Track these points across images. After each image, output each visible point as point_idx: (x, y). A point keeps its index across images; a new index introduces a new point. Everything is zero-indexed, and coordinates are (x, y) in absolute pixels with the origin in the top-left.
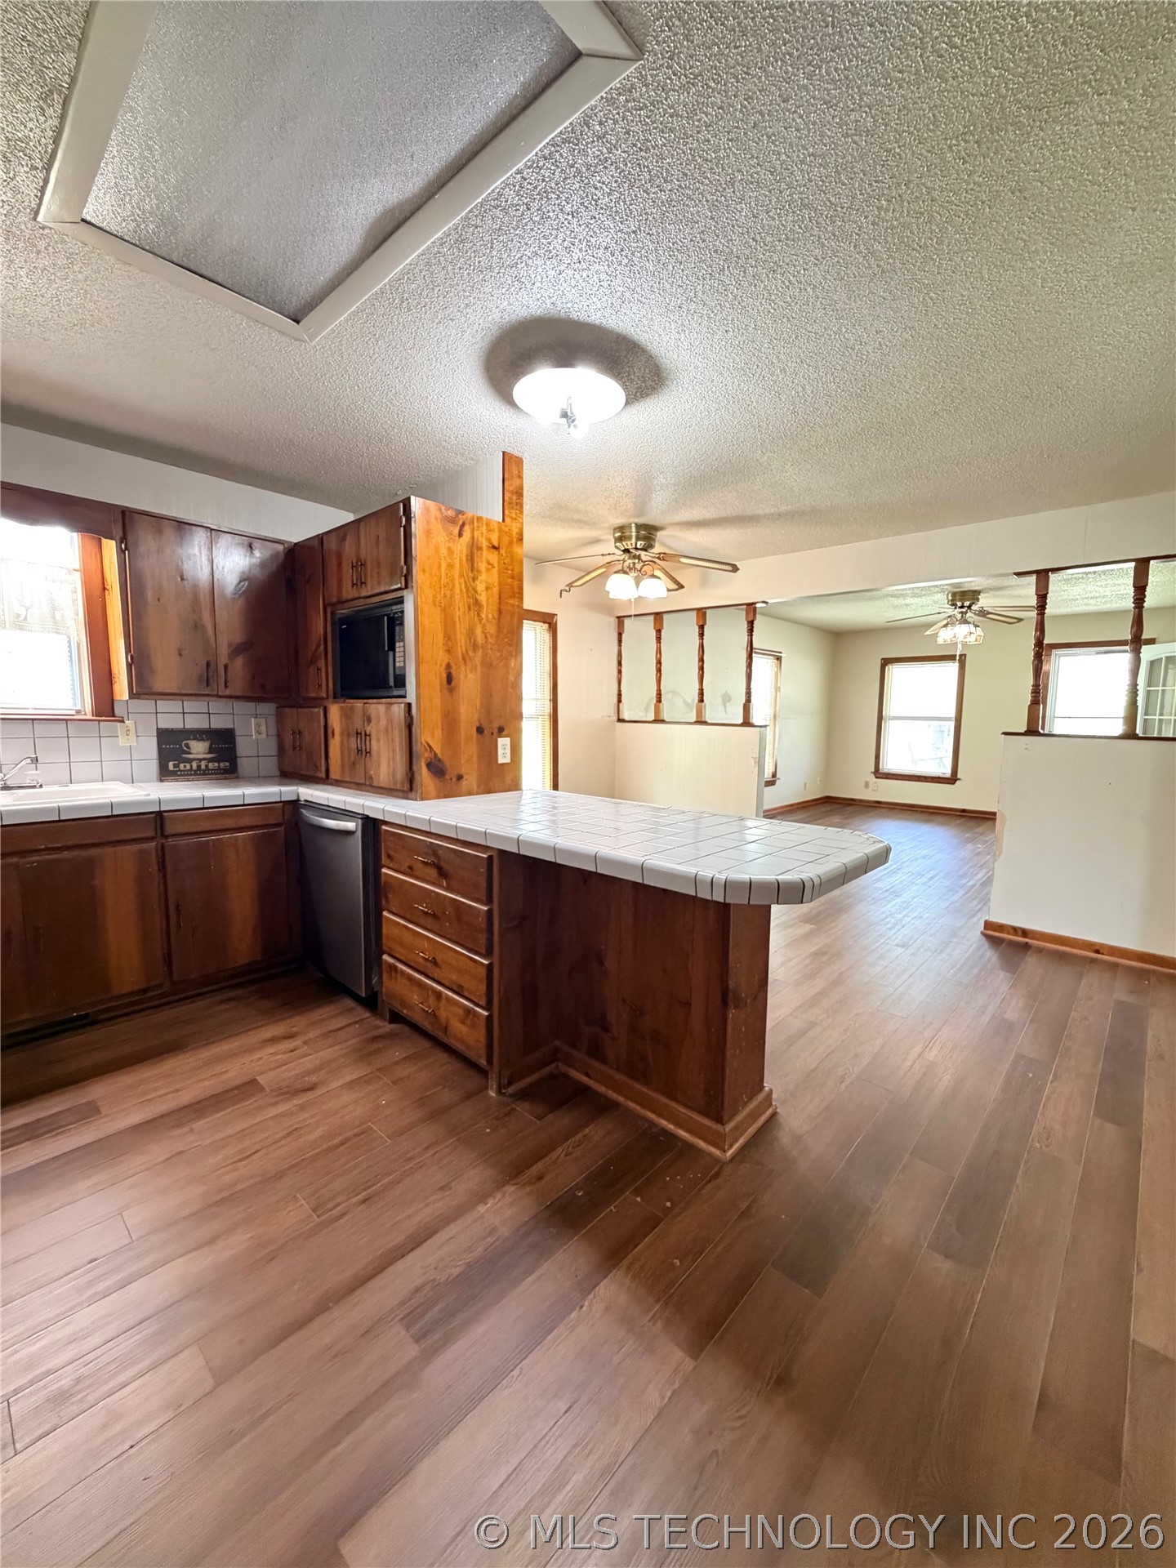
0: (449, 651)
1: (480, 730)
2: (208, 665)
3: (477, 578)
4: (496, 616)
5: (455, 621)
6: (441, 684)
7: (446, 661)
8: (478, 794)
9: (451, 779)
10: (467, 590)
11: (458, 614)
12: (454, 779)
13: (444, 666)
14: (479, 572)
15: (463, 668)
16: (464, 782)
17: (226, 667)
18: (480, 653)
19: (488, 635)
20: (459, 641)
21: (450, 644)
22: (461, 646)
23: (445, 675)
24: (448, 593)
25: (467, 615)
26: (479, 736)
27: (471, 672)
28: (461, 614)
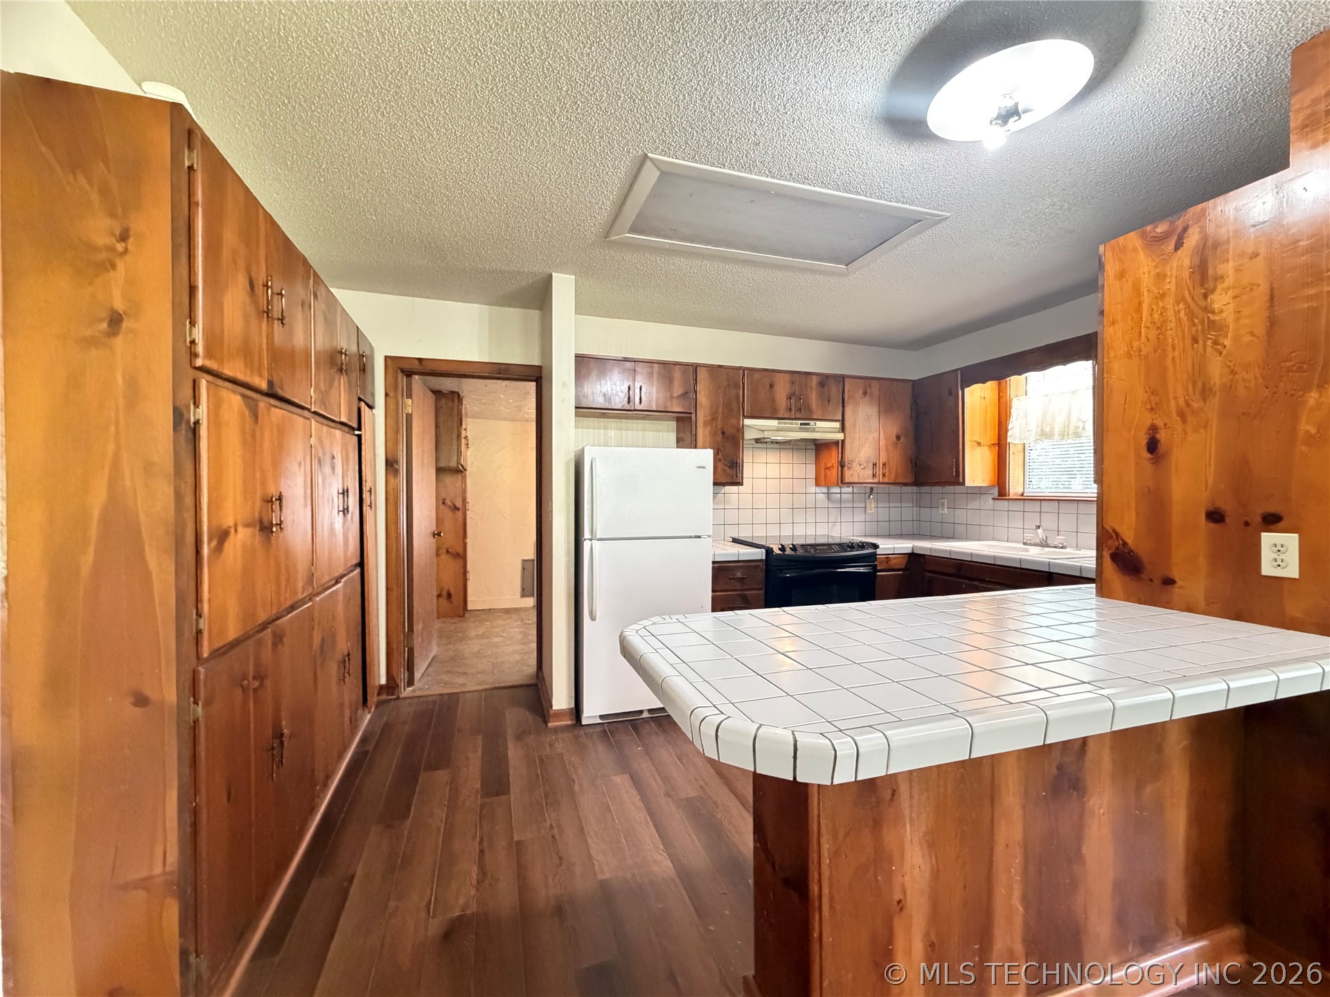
0: (1154, 408)
1: (1216, 517)
5: (1166, 368)
6: (1138, 455)
7: (1148, 424)
9: (1152, 580)
12: (1157, 582)
13: (1143, 430)
15: (1179, 428)
16: (1176, 590)
18: (1215, 402)
19: (1238, 371)
20: (1173, 391)
23: (1145, 443)
28: (1176, 354)
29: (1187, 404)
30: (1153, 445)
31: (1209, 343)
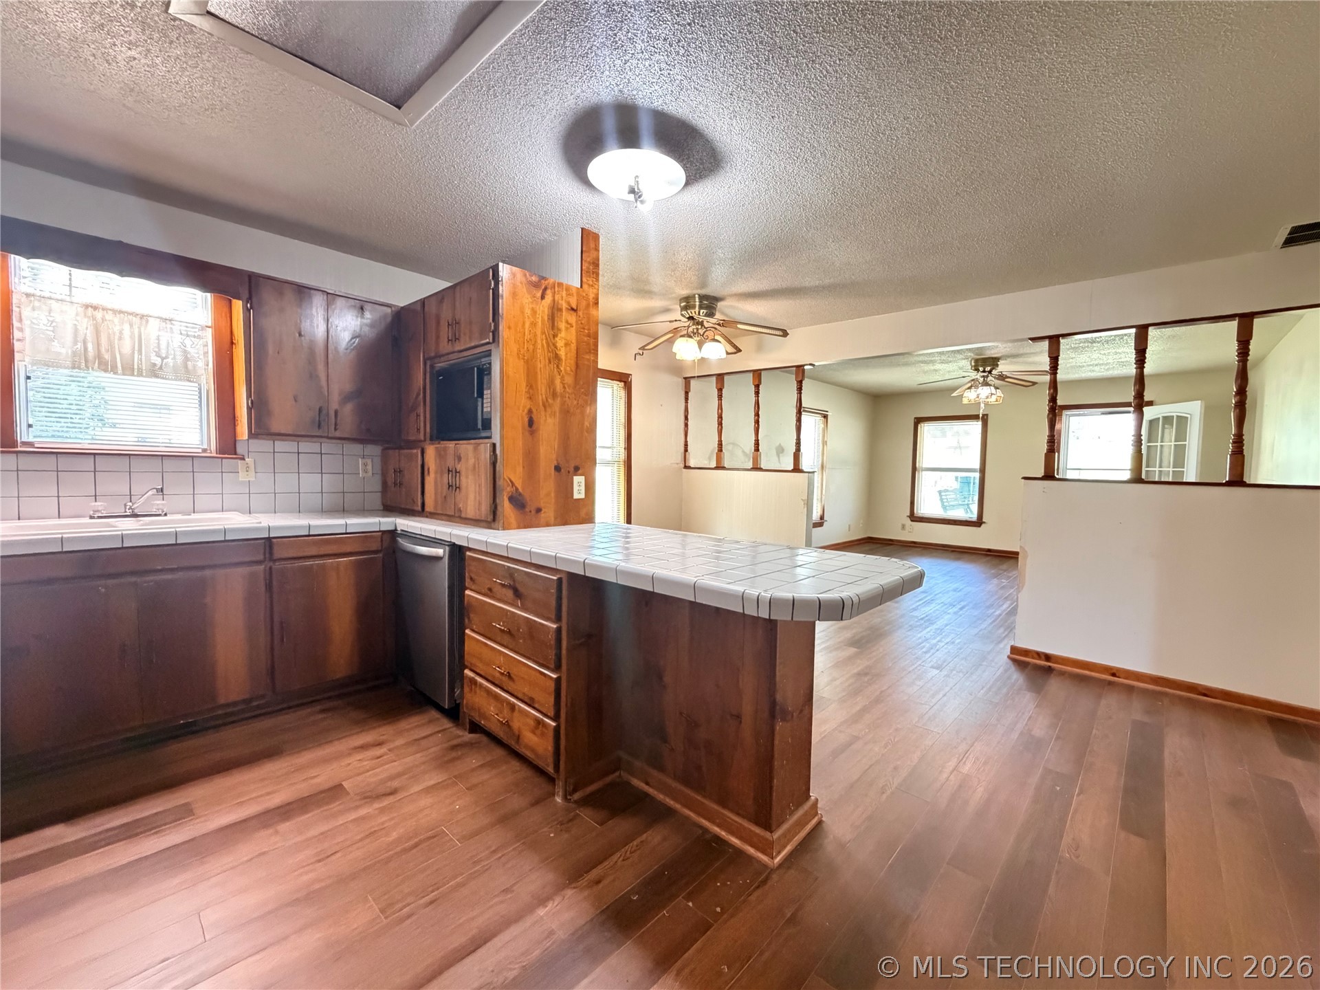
0: (530, 398)
1: (558, 469)
2: (320, 410)
3: (557, 336)
4: (574, 369)
5: (537, 373)
6: (523, 428)
7: (528, 407)
8: (555, 525)
9: (530, 512)
10: (548, 345)
11: (539, 366)
12: (533, 512)
13: (526, 411)
14: (559, 330)
15: (543, 413)
16: (542, 515)
17: (336, 412)
18: (558, 400)
19: (566, 386)
20: (539, 388)
21: (531, 391)
22: (541, 394)
23: (526, 420)
24: (531, 347)
25: (547, 367)
26: (557, 473)
27: (551, 417)
28: (542, 366)
29: (547, 400)
30: (531, 423)
31: (555, 366)
